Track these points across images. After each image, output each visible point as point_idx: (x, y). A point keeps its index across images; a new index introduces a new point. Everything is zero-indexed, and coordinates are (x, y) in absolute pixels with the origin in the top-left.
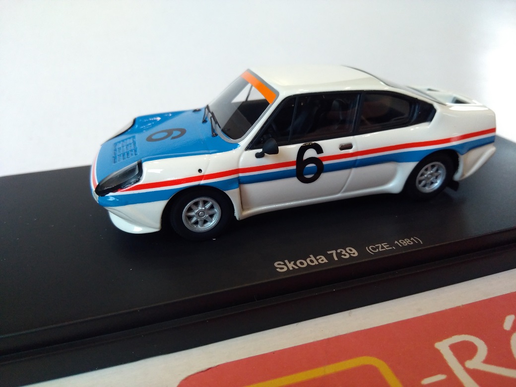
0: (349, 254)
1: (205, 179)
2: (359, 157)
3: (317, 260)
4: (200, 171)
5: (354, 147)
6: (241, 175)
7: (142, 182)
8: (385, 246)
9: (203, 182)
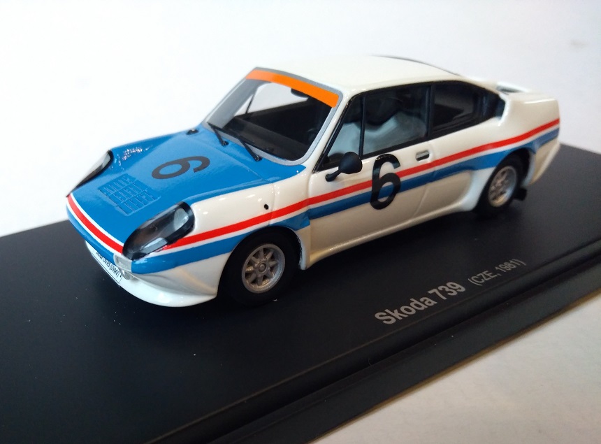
0: (455, 290)
1: (275, 217)
2: (437, 168)
3: (423, 303)
4: (266, 207)
5: (431, 155)
6: (312, 206)
7: (196, 230)
8: (488, 275)
9: (272, 222)
